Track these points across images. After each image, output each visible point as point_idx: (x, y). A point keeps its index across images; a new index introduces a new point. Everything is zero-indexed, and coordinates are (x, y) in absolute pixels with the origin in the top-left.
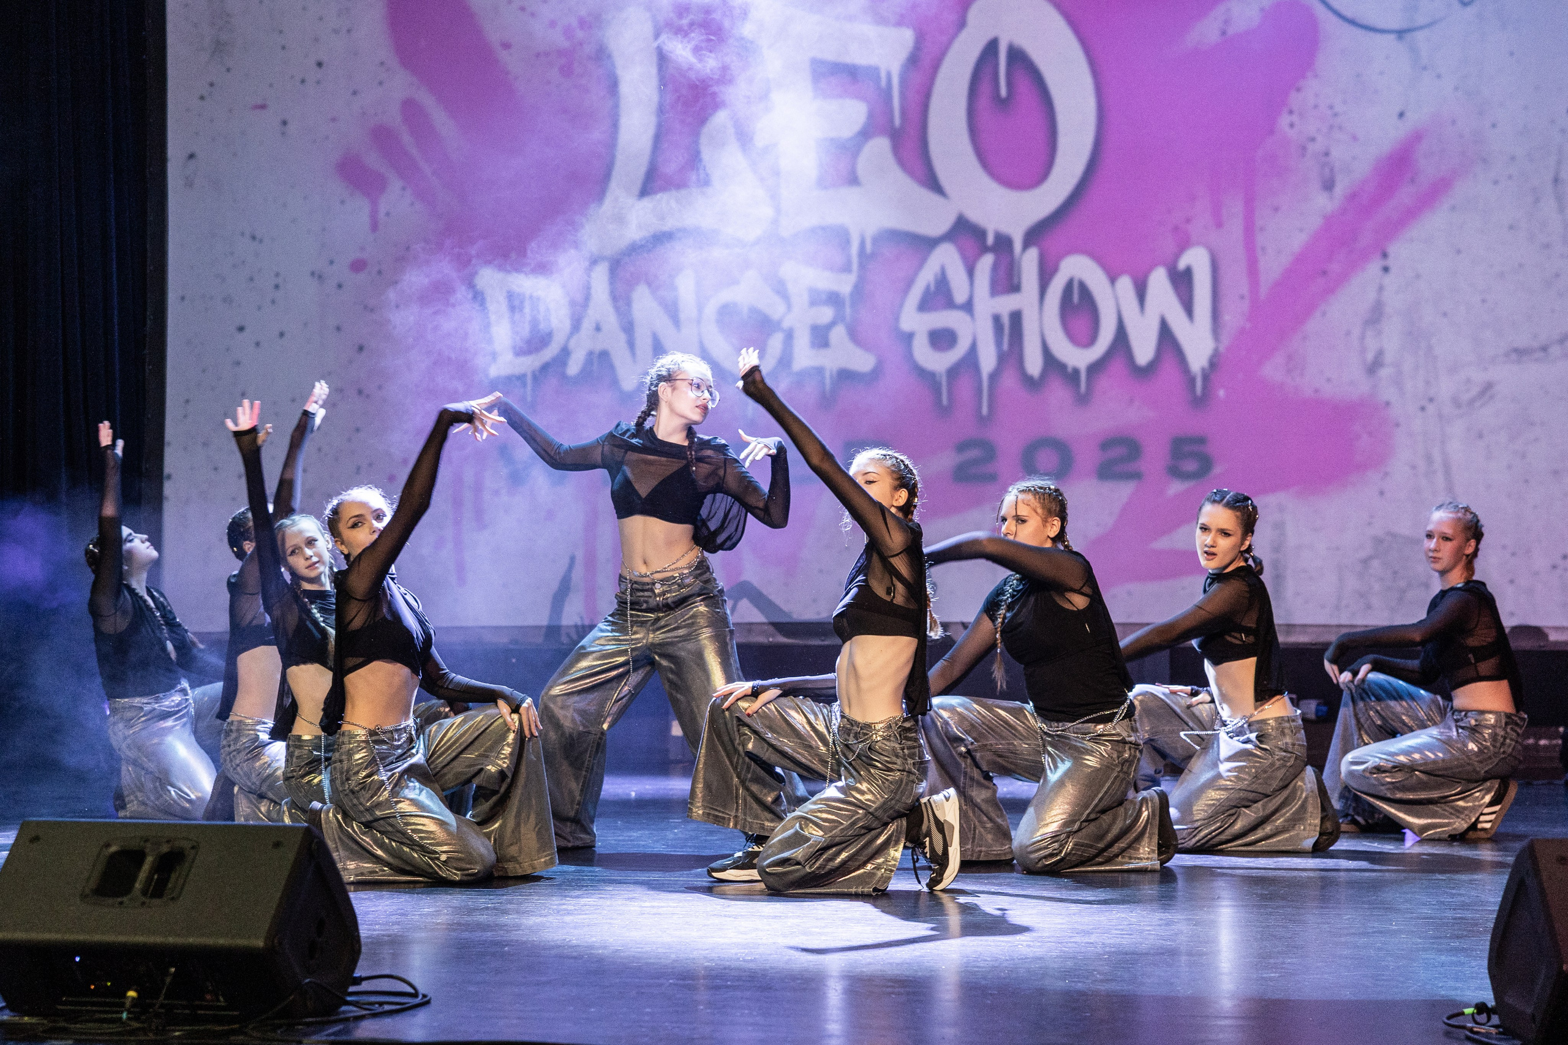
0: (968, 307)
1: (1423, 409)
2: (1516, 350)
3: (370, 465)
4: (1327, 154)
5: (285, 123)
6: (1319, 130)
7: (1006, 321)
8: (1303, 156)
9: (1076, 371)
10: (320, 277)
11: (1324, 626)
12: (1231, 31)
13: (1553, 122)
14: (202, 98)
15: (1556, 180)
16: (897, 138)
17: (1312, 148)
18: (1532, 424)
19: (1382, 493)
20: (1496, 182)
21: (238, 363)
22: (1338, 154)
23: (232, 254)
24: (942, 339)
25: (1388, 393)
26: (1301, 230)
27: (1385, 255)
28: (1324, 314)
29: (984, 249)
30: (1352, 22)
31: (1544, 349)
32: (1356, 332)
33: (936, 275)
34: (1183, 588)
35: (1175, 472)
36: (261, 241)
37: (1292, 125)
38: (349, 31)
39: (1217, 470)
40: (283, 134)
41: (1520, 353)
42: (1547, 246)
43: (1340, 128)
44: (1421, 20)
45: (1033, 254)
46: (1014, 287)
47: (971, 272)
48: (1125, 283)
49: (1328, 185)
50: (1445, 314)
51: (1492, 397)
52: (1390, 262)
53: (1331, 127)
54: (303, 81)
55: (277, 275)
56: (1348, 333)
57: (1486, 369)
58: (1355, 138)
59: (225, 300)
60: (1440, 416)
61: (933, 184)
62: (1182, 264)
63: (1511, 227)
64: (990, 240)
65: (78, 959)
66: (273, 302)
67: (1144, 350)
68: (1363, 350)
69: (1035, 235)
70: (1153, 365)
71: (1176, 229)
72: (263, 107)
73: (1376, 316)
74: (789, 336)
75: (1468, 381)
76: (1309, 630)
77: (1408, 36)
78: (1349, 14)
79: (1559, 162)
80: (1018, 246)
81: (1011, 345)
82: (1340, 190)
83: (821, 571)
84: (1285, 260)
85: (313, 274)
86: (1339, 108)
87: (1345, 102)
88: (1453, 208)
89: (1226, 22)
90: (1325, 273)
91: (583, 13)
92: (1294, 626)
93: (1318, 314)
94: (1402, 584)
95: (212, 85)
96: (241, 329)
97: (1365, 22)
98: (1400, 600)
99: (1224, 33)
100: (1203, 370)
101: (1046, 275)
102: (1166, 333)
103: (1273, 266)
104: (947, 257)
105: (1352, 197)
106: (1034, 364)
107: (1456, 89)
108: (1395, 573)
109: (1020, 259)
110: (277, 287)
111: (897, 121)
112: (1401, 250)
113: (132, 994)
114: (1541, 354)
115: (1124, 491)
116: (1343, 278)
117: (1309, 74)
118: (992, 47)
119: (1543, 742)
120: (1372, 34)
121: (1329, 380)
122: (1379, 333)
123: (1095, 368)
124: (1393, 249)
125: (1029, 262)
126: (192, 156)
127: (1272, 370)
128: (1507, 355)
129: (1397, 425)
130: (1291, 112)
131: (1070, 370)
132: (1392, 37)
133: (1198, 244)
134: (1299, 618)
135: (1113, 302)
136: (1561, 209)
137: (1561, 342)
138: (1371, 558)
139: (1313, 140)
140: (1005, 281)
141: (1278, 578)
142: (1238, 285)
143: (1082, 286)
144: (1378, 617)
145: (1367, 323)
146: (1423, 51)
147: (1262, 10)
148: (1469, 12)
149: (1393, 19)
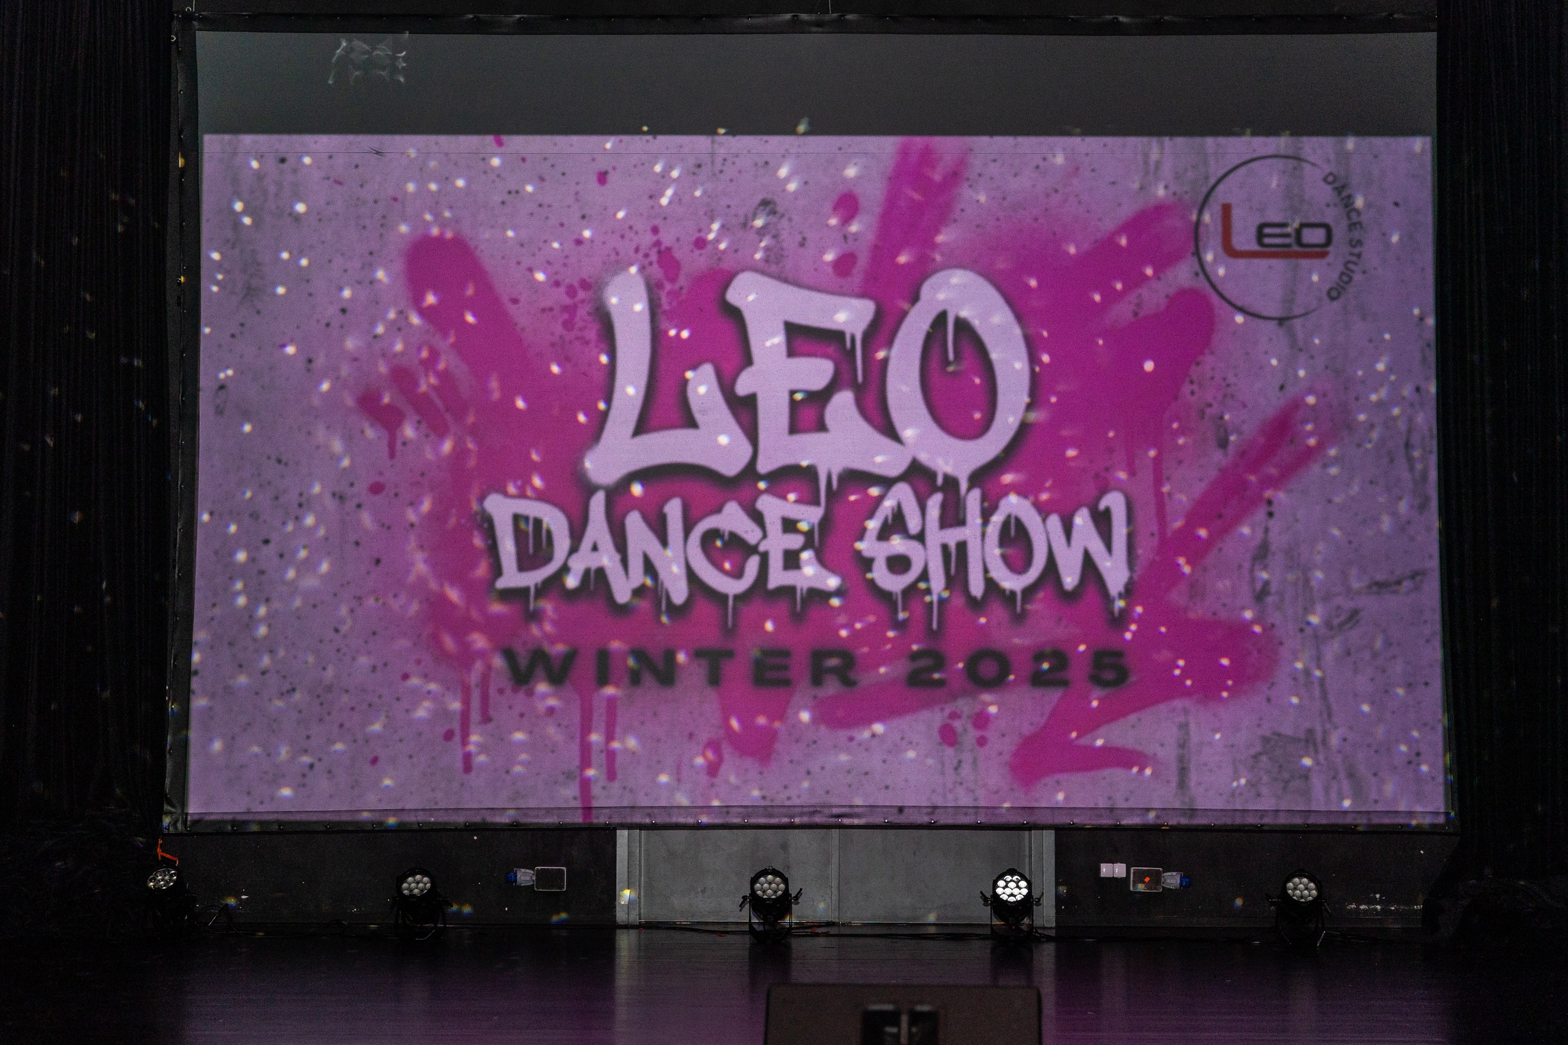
0: (920, 537)
1: (1302, 630)
2: (1377, 584)
3: (385, 665)
4: (1221, 418)
5: (310, 361)
6: (1214, 398)
7: (953, 550)
8: (1203, 418)
9: (1013, 593)
10: (341, 498)
11: (1222, 810)
12: (1142, 314)
14: (233, 336)
15: (1408, 445)
16: (859, 392)
17: (1208, 411)
19: (1269, 700)
21: (262, 572)
23: (259, 475)
24: (898, 564)
25: (1273, 617)
26: (1201, 480)
27: (1269, 503)
28: (1220, 550)
29: (935, 489)
30: (1241, 309)
31: (1399, 583)
32: (1247, 565)
33: (893, 509)
34: (1104, 778)
35: (1097, 680)
36: (286, 464)
37: (1192, 393)
38: (371, 283)
39: (1133, 679)
40: (308, 370)
41: (1379, 586)
42: (1401, 499)
43: (1233, 396)
44: (1297, 311)
45: (976, 494)
46: (961, 522)
47: (923, 508)
48: (1054, 521)
49: (1223, 444)
50: (1318, 553)
51: (1358, 621)
52: (1275, 508)
53: (1225, 396)
54: (328, 325)
55: (301, 495)
56: (1240, 567)
57: (1352, 599)
58: (1244, 406)
59: (251, 515)
60: (1316, 637)
61: (889, 431)
62: (1102, 506)
64: (940, 481)
66: (297, 519)
67: (1070, 578)
68: (1253, 582)
69: (979, 477)
70: (1078, 591)
71: (1097, 476)
73: (1262, 553)
74: (765, 557)
75: (1338, 607)
76: (1210, 813)
77: (1287, 323)
78: (1239, 304)
79: (1410, 432)
80: (964, 485)
81: (958, 568)
83: (791, 762)
84: (1188, 504)
85: (334, 495)
86: (1232, 379)
87: (1236, 375)
89: (1138, 305)
90: (1220, 516)
91: (585, 276)
92: (1196, 811)
93: (1214, 550)
94: (1286, 775)
95: (242, 325)
96: (266, 542)
97: (1250, 310)
98: (1285, 788)
99: (1136, 314)
100: (1120, 594)
101: (987, 512)
102: (1089, 564)
103: (1177, 509)
104: (902, 495)
105: (1243, 454)
106: (977, 587)
107: (1327, 367)
109: (966, 496)
110: (301, 505)
111: (860, 378)
112: (1282, 499)
114: (1396, 587)
115: (1054, 696)
116: (1235, 522)
117: (1206, 351)
118: (941, 319)
119: (1362, 907)
120: (1256, 320)
121: (1224, 605)
122: (1266, 567)
123: (1029, 591)
124: (1276, 498)
125: (973, 501)
126: (222, 388)
128: (1369, 587)
129: (1281, 643)
130: (1192, 382)
131: (1007, 593)
132: (1275, 322)
133: (1116, 490)
134: (1200, 804)
135: (1043, 537)
136: (1412, 469)
137: (1413, 577)
138: (1260, 754)
139: (1210, 405)
140: (952, 516)
141: (1183, 771)
142: (1148, 524)
143: (1018, 521)
144: (1267, 803)
145: (1255, 559)
146: (1300, 336)
147: (1167, 296)
148: (1336, 305)
149: (1273, 309)
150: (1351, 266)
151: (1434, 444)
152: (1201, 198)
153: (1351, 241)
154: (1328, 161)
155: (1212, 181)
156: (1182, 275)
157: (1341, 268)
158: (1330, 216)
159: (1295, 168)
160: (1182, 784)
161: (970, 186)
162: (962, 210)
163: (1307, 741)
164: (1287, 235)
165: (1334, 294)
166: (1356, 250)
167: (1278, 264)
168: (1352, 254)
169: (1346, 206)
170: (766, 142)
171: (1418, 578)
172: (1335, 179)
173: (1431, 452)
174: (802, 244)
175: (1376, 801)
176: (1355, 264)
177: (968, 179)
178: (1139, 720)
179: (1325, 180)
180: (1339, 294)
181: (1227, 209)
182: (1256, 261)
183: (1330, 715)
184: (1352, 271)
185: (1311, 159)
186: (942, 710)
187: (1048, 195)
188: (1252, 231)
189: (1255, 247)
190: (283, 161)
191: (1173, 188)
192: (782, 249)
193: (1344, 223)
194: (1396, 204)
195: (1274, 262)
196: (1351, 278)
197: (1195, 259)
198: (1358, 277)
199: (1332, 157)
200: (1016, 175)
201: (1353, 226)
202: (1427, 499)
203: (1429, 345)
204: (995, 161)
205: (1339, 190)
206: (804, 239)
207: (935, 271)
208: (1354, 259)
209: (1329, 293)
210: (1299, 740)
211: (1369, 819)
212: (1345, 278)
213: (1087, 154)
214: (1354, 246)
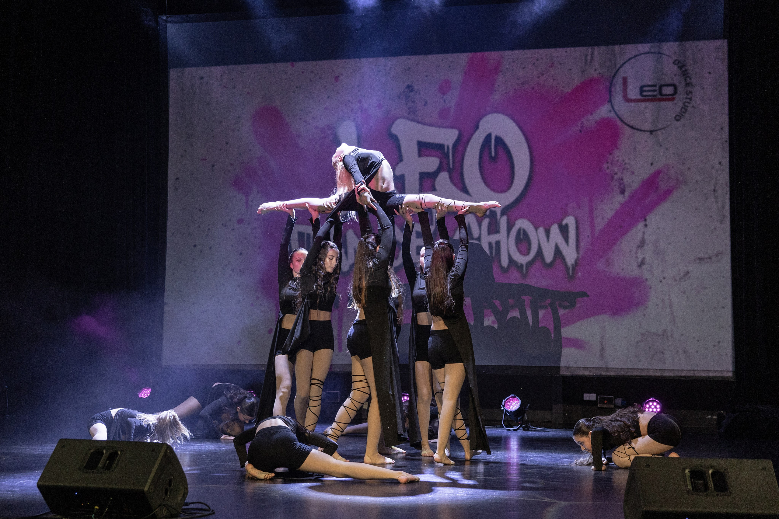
1: (661, 281)
2: (699, 258)
3: (244, 300)
4: (622, 179)
5: (213, 166)
6: (619, 170)
7: (494, 245)
8: (613, 180)
9: (522, 265)
10: (225, 226)
11: (621, 369)
12: (583, 131)
13: (713, 167)
14: (182, 156)
15: (715, 190)
16: (451, 172)
17: (616, 177)
18: (705, 288)
19: (644, 315)
20: (690, 191)
21: (193, 259)
22: (626, 180)
23: (192, 217)
25: (647, 275)
26: (612, 209)
27: (645, 220)
28: (621, 243)
30: (632, 127)
31: (710, 258)
32: (634, 251)
35: (561, 306)
36: (203, 212)
37: (608, 168)
38: (238, 130)
39: (578, 305)
40: (212, 170)
41: (701, 259)
42: (711, 217)
43: (627, 169)
44: (660, 127)
45: (505, 218)
46: (497, 231)
47: (480, 224)
48: (541, 230)
49: (623, 192)
50: (670, 244)
51: (689, 277)
52: (647, 223)
53: (624, 169)
54: (220, 150)
55: (209, 225)
56: (631, 251)
57: (686, 266)
58: (633, 173)
59: (189, 235)
60: (668, 285)
61: (464, 189)
62: (564, 223)
63: (696, 209)
65: (76, 493)
66: (207, 235)
67: (549, 257)
68: (637, 258)
69: (505, 211)
70: (552, 263)
71: (562, 209)
72: (205, 160)
73: (642, 244)
75: (679, 270)
77: (654, 133)
78: (631, 124)
79: (716, 183)
80: (499, 215)
81: (496, 254)
82: (627, 194)
84: (605, 221)
85: (223, 224)
86: (627, 161)
87: (629, 159)
88: (673, 201)
89: (582, 127)
90: (621, 227)
91: (329, 123)
92: (609, 368)
93: (619, 243)
95: (185, 151)
96: (195, 246)
97: (637, 127)
98: (652, 358)
99: (581, 131)
100: (572, 265)
101: (510, 227)
102: (558, 252)
103: (600, 223)
104: (470, 219)
105: (632, 196)
106: (505, 262)
107: (674, 154)
108: (650, 348)
109: (500, 219)
110: (209, 229)
111: (451, 166)
112: (651, 218)
113: (96, 507)
114: (708, 260)
116: (629, 229)
117: (615, 148)
118: (489, 136)
120: (639, 132)
121: (623, 270)
122: (643, 251)
123: (530, 264)
124: (649, 218)
125: (503, 222)
126: (177, 179)
127: (600, 265)
128: (695, 260)
129: (651, 288)
130: (607, 163)
132: (648, 133)
133: (571, 215)
134: (611, 365)
135: (536, 238)
136: (716, 202)
137: (717, 255)
138: (640, 341)
139: (616, 174)
140: (494, 229)
141: (603, 349)
142: (586, 231)
143: (524, 231)
144: (643, 365)
145: (638, 247)
146: (661, 138)
147: (596, 122)
148: (678, 123)
149: (648, 126)
150: (686, 104)
151: (728, 190)
152: (613, 75)
153: (687, 92)
154: (675, 53)
155: (618, 66)
156: (604, 111)
157: (681, 105)
158: (676, 80)
159: (659, 58)
160: (602, 356)
161: (503, 74)
162: (499, 86)
163: (663, 335)
164: (655, 91)
165: (678, 118)
166: (689, 97)
167: (649, 105)
168: (687, 98)
169: (684, 75)
170: (409, 58)
171: (720, 256)
172: (679, 62)
173: (727, 194)
174: (425, 105)
175: (697, 365)
176: (689, 103)
177: (501, 71)
178: (582, 325)
179: (674, 63)
180: (680, 118)
181: (625, 80)
182: (640, 103)
183: (674, 323)
184: (687, 107)
185: (667, 54)
186: (489, 320)
187: (539, 77)
188: (638, 90)
189: (639, 97)
190: (202, 78)
191: (599, 70)
192: (416, 107)
193: (683, 83)
194: (710, 73)
195: (648, 104)
196: (686, 110)
197: (610, 104)
198: (689, 109)
199: (677, 51)
200: (524, 68)
201: (687, 85)
202: (724, 217)
203: (726, 141)
204: (514, 62)
205: (680, 68)
206: (426, 102)
207: (486, 115)
208: (688, 100)
209: (675, 117)
210: (659, 335)
211: (694, 374)
212: (684, 110)
213: (557, 57)
214: (688, 95)
